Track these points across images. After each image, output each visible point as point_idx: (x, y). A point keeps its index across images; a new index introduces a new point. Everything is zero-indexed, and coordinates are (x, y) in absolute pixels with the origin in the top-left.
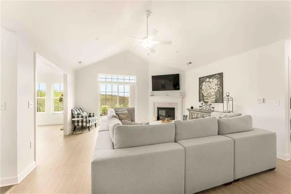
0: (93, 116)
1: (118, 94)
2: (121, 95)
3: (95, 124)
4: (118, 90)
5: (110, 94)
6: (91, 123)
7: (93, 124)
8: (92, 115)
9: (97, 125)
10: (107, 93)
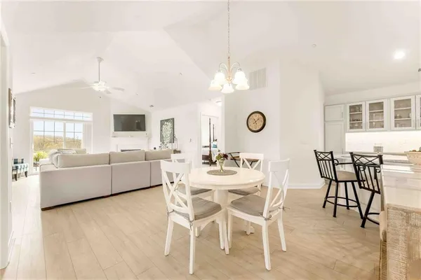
0: (22, 163)
1: (65, 135)
2: (70, 136)
3: (26, 173)
4: (65, 129)
5: (52, 134)
6: (19, 170)
7: (22, 172)
8: (19, 161)
9: (28, 174)
10: (46, 134)
